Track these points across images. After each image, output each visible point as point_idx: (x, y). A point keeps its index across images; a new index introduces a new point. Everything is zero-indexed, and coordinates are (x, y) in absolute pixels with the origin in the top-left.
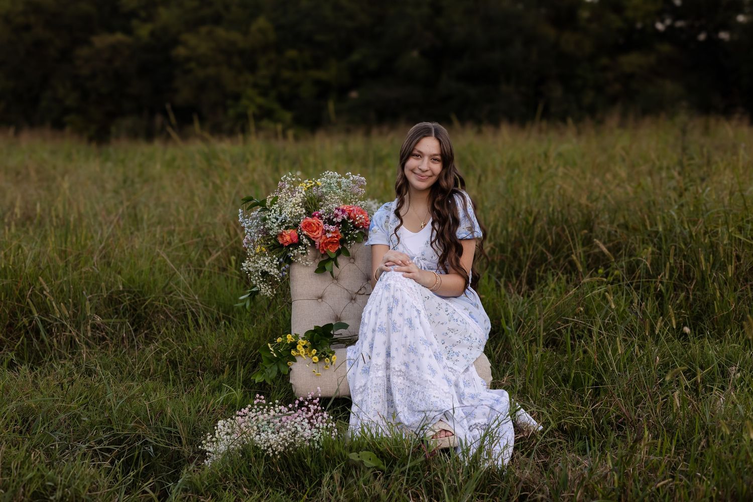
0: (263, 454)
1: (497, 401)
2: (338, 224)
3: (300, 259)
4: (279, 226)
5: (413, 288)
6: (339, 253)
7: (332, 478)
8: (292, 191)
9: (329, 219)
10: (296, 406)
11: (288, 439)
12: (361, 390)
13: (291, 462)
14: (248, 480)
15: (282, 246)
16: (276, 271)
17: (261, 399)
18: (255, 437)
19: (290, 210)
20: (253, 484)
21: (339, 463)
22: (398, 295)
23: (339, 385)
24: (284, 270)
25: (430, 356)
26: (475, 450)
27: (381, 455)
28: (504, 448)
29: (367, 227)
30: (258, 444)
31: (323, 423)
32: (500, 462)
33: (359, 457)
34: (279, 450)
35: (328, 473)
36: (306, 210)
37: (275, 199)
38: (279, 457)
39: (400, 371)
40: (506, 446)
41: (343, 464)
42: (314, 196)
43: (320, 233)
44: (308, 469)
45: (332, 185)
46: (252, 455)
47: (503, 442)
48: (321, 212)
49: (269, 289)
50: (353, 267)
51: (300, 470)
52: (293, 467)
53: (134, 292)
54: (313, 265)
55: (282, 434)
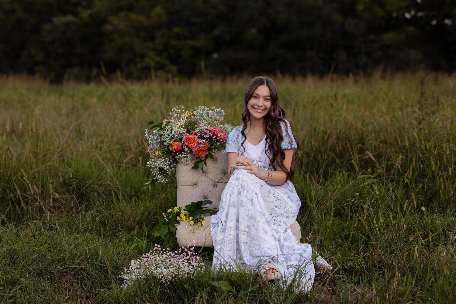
0: (159, 282)
1: (304, 250)
2: (207, 139)
3: (183, 160)
4: (170, 139)
5: (254, 180)
6: (207, 157)
7: (201, 297)
8: (179, 118)
9: (201, 136)
10: (180, 252)
11: (175, 272)
12: (220, 242)
13: (176, 287)
14: (150, 297)
15: (172, 152)
16: (168, 167)
17: (157, 247)
18: (154, 270)
19: (177, 130)
20: (152, 300)
21: (206, 288)
22: (245, 184)
23: (206, 240)
24: (173, 167)
25: (264, 223)
26: (290, 281)
27: (232, 283)
28: (309, 280)
29: (225, 141)
30: (156, 275)
31: (196, 263)
32: (306, 289)
33: (218, 284)
34: (169, 279)
35: (199, 294)
36: (187, 130)
37: (168, 123)
38: (168, 283)
39: (245, 231)
40: (310, 279)
41: (208, 288)
42: (192, 121)
43: (196, 144)
44: (187, 291)
45: (204, 114)
46: (152, 282)
47: (308, 276)
48: (196, 131)
49: (163, 178)
50: (216, 166)
51: (182, 292)
52: (177, 290)
53: (79, 178)
54: (191, 164)
55: (171, 269)
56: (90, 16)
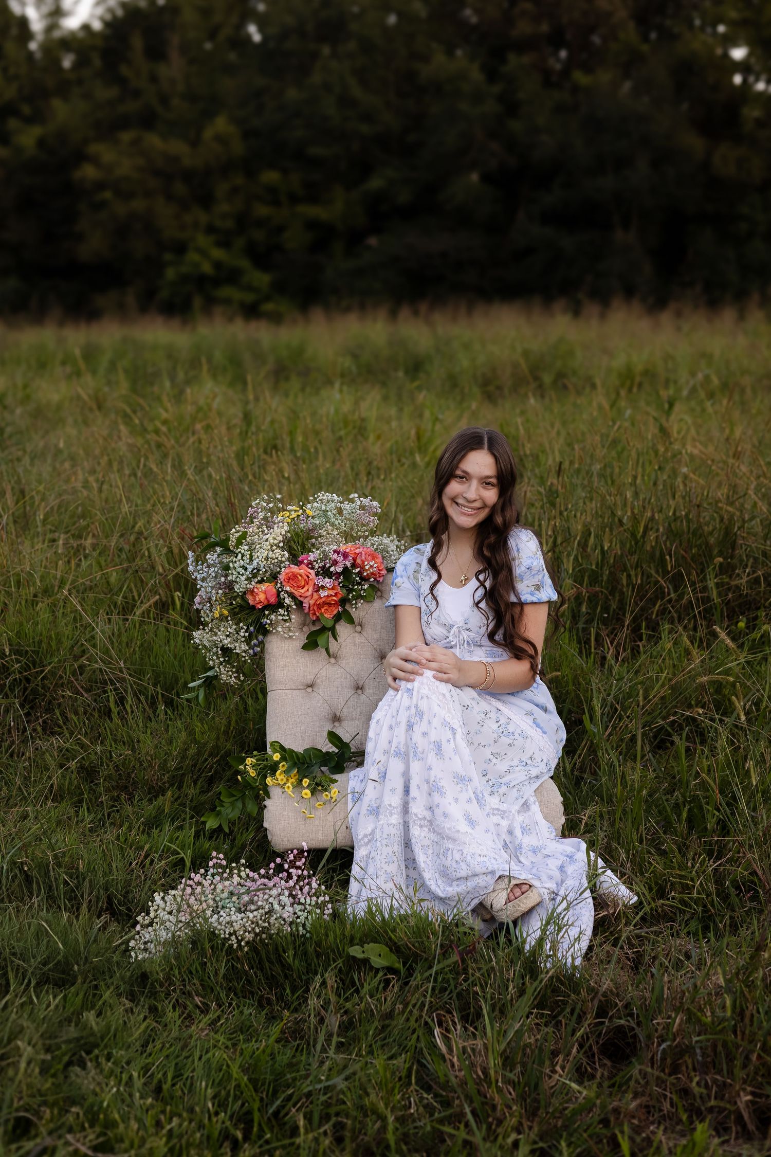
0: (224, 945)
1: (571, 857)
2: (338, 575)
3: (279, 629)
4: (248, 579)
6: (337, 618)
7: (324, 983)
8: (268, 523)
9: (323, 567)
10: (271, 871)
11: (260, 922)
12: (366, 840)
13: (264, 956)
14: (201, 985)
15: (253, 607)
16: (244, 647)
17: (218, 858)
18: (212, 917)
19: (266, 554)
20: (209, 991)
21: (334, 961)
22: (423, 705)
23: (336, 834)
24: (255, 645)
25: (469, 800)
26: (533, 943)
27: (396, 948)
28: (575, 940)
29: (381, 579)
30: (216, 928)
31: (311, 897)
33: (363, 952)
34: (247, 939)
35: (319, 976)
36: (290, 553)
37: (244, 535)
38: (246, 949)
39: (425, 818)
40: (578, 939)
41: (340, 962)
42: (302, 531)
43: (311, 589)
44: (290, 968)
45: (329, 513)
46: (207, 946)
47: (573, 932)
48: (312, 557)
49: (233, 673)
50: (360, 639)
51: (278, 968)
52: (267, 964)
53: (27, 652)
54: (300, 638)
55: (251, 915)
56: (41, 143)
